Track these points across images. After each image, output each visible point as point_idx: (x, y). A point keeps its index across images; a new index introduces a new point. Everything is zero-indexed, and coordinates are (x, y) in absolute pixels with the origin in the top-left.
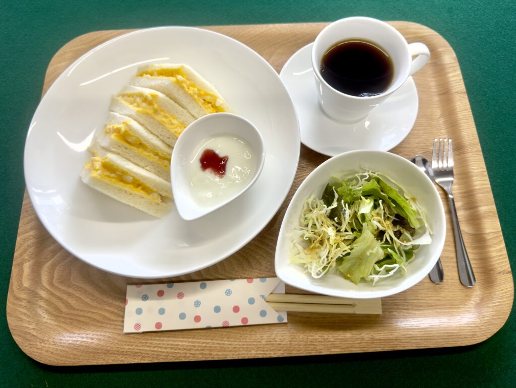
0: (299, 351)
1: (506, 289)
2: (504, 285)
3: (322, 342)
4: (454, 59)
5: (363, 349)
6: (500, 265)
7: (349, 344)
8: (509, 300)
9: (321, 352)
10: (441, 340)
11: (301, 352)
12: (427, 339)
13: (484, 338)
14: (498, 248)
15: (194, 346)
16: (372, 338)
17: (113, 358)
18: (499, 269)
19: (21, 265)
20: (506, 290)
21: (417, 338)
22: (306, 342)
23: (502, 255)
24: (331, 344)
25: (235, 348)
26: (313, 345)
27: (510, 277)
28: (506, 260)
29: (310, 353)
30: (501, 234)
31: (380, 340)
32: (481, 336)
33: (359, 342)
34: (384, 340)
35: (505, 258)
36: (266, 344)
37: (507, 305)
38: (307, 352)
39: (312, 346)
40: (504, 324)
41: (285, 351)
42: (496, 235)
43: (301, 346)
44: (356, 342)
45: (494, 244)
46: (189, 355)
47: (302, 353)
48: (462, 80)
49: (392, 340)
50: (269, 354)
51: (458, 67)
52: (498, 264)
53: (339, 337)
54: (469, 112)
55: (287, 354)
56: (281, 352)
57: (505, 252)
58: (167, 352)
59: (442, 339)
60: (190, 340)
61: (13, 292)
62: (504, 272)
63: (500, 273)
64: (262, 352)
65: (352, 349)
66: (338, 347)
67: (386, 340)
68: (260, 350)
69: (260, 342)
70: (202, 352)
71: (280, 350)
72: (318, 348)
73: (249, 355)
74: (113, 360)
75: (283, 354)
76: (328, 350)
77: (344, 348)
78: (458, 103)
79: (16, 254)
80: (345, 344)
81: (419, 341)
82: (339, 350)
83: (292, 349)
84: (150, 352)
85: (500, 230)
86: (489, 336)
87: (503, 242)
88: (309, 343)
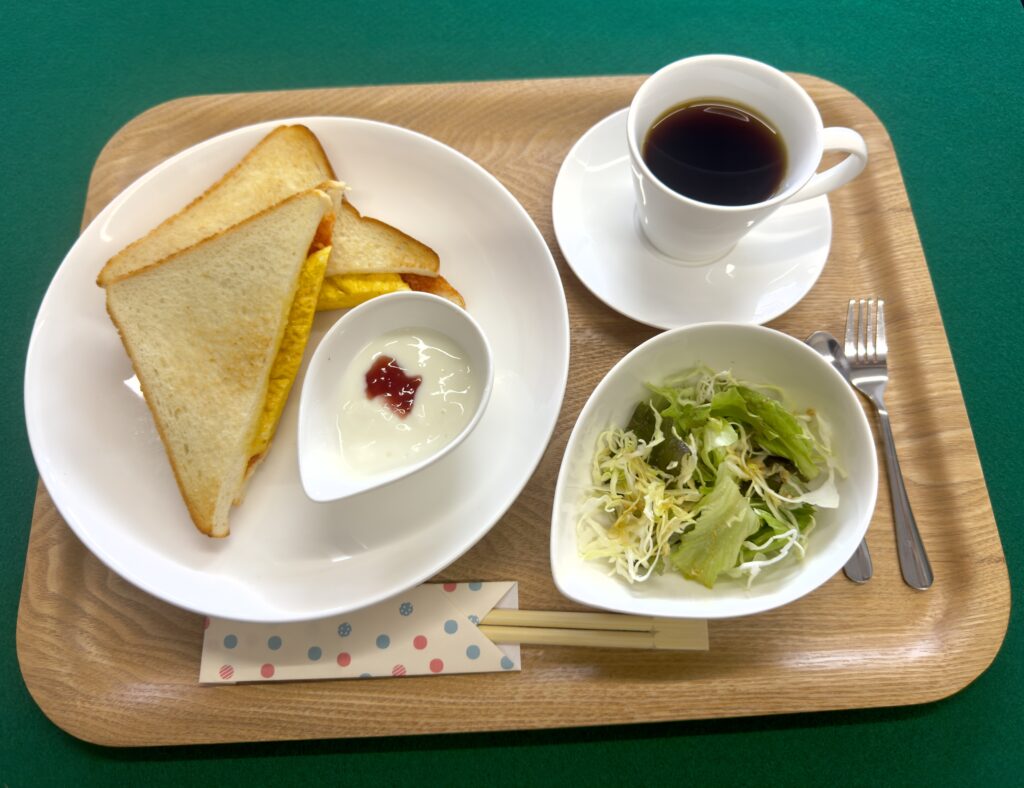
0: (589, 715)
1: (996, 592)
2: (991, 586)
3: (633, 698)
4: (886, 144)
5: (716, 711)
6: (983, 546)
7: (686, 701)
8: (1001, 615)
9: (632, 718)
10: (869, 694)
11: (593, 718)
12: (840, 692)
13: (953, 689)
14: (978, 511)
15: (384, 708)
16: (733, 691)
17: (224, 732)
18: (981, 554)
19: (43, 550)
20: (996, 595)
21: (821, 690)
22: (602, 698)
23: (987, 526)
24: (651, 703)
25: (463, 710)
26: (617, 704)
27: (1002, 569)
28: (992, 536)
29: (610, 720)
30: (984, 484)
31: (748, 694)
32: (947, 685)
33: (707, 697)
34: (756, 693)
35: (992, 532)
36: (523, 704)
37: (997, 625)
38: (605, 717)
39: (615, 707)
40: (991, 661)
41: (560, 715)
42: (973, 488)
43: (593, 707)
44: (701, 698)
45: (970, 505)
46: (372, 725)
47: (595, 720)
48: (903, 186)
49: (772, 693)
50: (531, 722)
51: (895, 160)
52: (979, 543)
53: (667, 689)
54: (917, 247)
55: (566, 721)
56: (553, 718)
57: (992, 520)
58: (331, 720)
59: (871, 691)
60: (375, 695)
61: (28, 602)
62: (990, 560)
63: (983, 561)
64: (517, 719)
65: (693, 712)
66: (665, 708)
67: (760, 693)
68: (512, 715)
69: (512, 698)
70: (399, 719)
71: (552, 714)
72: (626, 710)
73: (490, 725)
74: (225, 736)
75: (558, 721)
76: (647, 713)
77: (677, 710)
78: (896, 230)
79: (34, 529)
80: (679, 702)
81: (825, 695)
82: (668, 714)
83: (574, 712)
84: (296, 720)
85: (982, 476)
86: (963, 685)
87: (989, 500)
88: (608, 700)
